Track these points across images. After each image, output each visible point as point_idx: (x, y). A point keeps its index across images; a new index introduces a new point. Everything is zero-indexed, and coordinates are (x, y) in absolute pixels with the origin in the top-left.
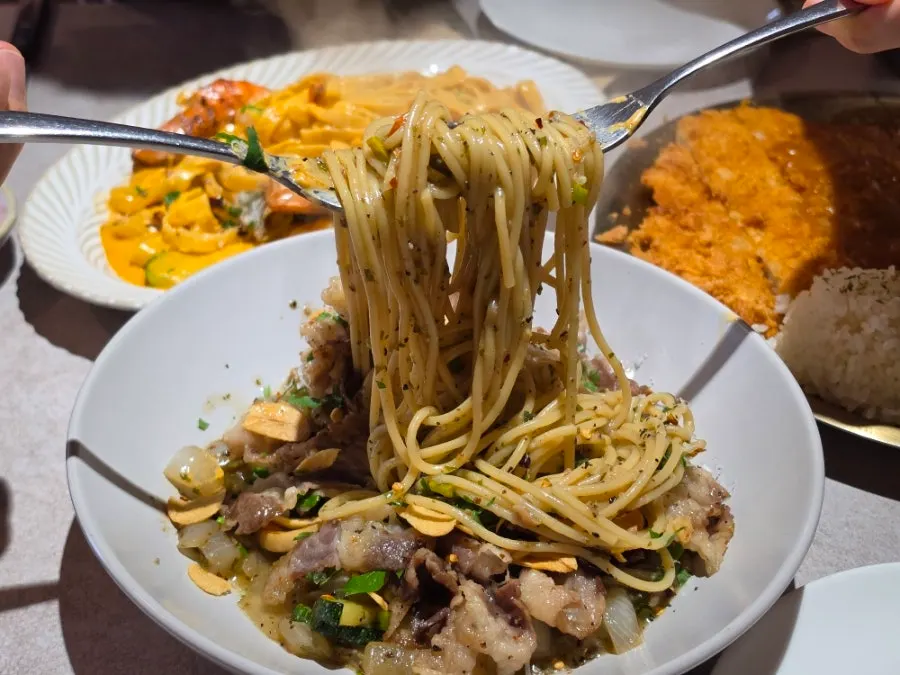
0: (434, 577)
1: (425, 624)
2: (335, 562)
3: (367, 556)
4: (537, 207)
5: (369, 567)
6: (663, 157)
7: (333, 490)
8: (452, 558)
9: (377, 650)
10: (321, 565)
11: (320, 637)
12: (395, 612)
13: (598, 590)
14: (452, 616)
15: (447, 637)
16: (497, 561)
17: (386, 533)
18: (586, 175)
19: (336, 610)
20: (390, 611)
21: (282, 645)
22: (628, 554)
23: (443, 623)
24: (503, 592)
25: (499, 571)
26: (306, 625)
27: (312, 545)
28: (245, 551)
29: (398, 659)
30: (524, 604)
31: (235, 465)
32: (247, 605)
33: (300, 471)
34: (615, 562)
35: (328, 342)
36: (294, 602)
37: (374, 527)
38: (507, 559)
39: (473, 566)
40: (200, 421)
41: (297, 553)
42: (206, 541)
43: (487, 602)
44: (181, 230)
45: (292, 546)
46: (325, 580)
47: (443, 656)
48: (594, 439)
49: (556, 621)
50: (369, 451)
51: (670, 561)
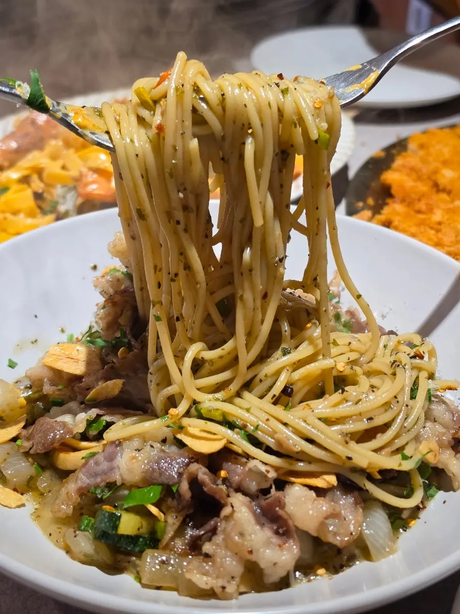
0: (205, 489)
1: (197, 532)
2: (117, 477)
3: (146, 472)
4: (284, 155)
5: (147, 481)
6: (398, 162)
7: (119, 416)
8: (223, 473)
9: (153, 557)
10: (102, 481)
11: (102, 546)
12: (170, 522)
13: (356, 503)
14: (221, 526)
15: (217, 545)
16: (263, 476)
17: (163, 451)
18: (327, 122)
19: (115, 520)
20: (166, 521)
21: (67, 552)
22: (382, 472)
23: (214, 531)
24: (268, 504)
25: (265, 486)
26: (89, 534)
27: (97, 463)
28: (40, 470)
29: (172, 565)
30: (288, 514)
31: (37, 395)
32: (38, 516)
33: (89, 401)
34: (370, 478)
35: (116, 292)
36: (82, 514)
37: (152, 446)
38: (272, 475)
39: (241, 480)
40: (10, 360)
41: (84, 470)
42: (5, 460)
43: (254, 513)
44: (9, 216)
45: (80, 464)
46: (107, 494)
47: (213, 562)
48: (347, 371)
49: (318, 531)
50: (149, 382)
51: (419, 480)
